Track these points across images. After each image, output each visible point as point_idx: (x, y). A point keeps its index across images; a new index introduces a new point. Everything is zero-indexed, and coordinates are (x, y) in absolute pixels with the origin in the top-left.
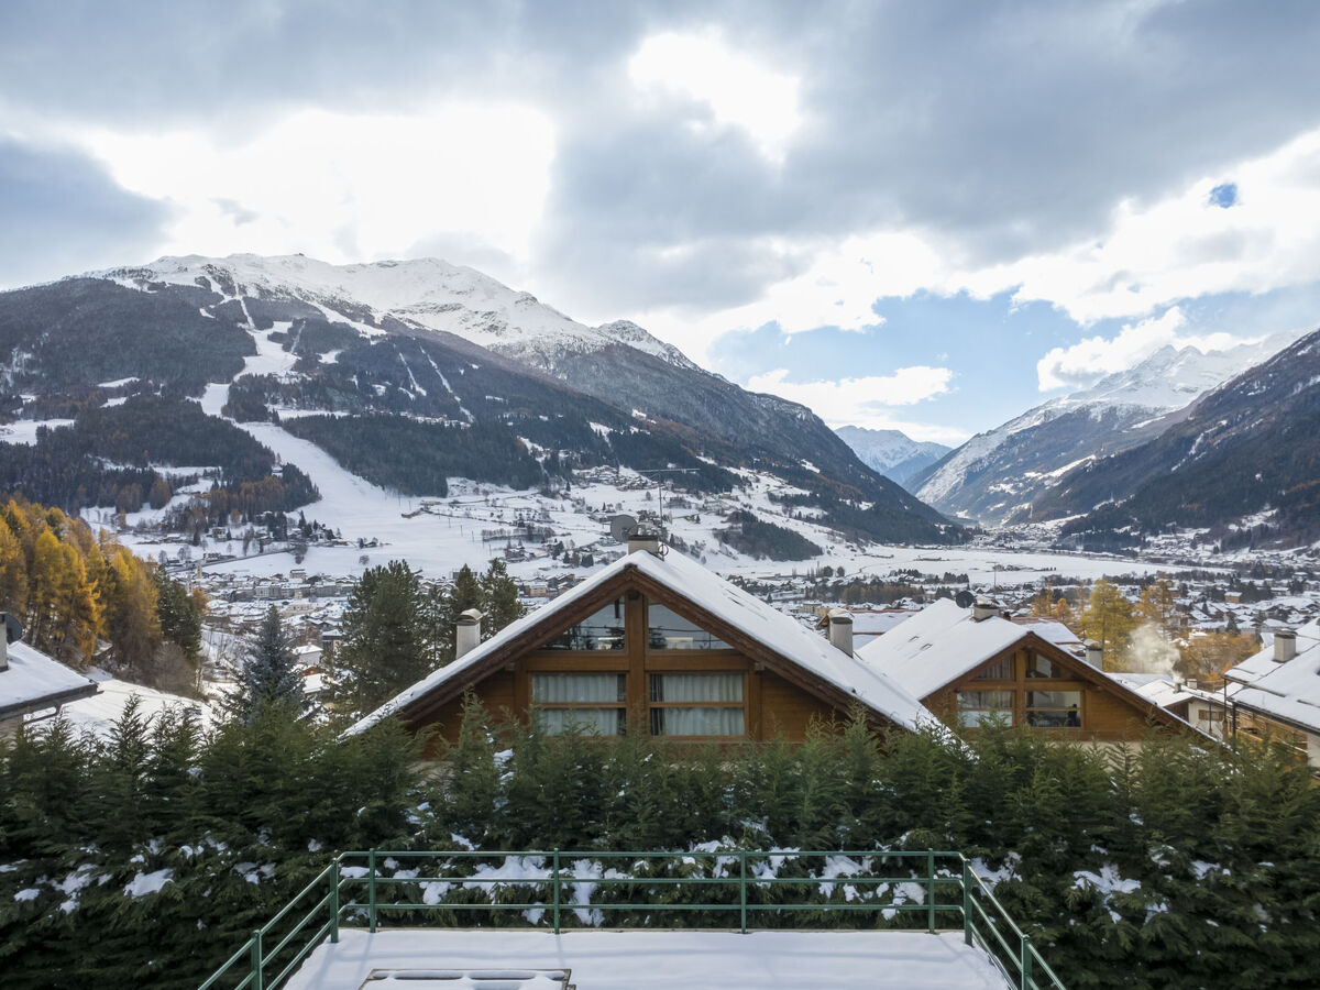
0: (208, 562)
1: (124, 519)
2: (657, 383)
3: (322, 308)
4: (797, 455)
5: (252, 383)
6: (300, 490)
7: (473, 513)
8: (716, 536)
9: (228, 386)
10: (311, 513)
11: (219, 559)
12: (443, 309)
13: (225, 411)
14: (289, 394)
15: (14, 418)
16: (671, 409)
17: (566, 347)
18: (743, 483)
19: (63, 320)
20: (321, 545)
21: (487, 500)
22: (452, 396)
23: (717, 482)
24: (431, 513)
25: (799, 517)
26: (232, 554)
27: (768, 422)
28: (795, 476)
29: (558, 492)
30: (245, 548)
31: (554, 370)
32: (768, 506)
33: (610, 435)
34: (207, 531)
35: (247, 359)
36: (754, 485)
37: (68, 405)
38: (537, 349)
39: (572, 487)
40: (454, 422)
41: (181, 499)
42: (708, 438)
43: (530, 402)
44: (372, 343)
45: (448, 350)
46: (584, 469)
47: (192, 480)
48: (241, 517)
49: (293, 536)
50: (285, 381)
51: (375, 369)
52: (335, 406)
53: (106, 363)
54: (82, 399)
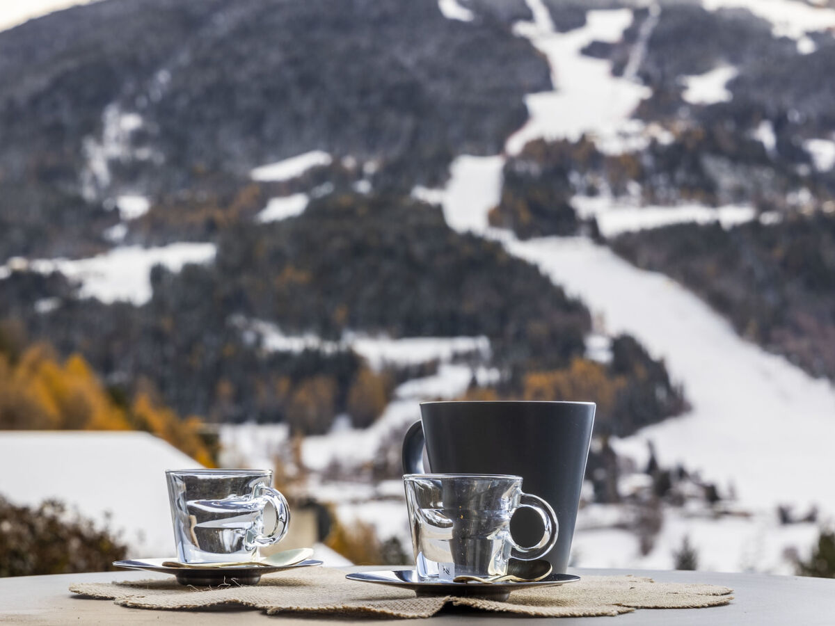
1: (297, 452)
5: (546, 156)
9: (498, 161)
10: (671, 443)
13: (496, 218)
15: (103, 246)
19: (192, 43)
20: (690, 516)
35: (533, 101)
37: (199, 218)
41: (404, 411)
44: (806, 47)
47: (427, 370)
49: (634, 497)
51: (813, 107)
52: (723, 195)
53: (269, 130)
54: (225, 203)
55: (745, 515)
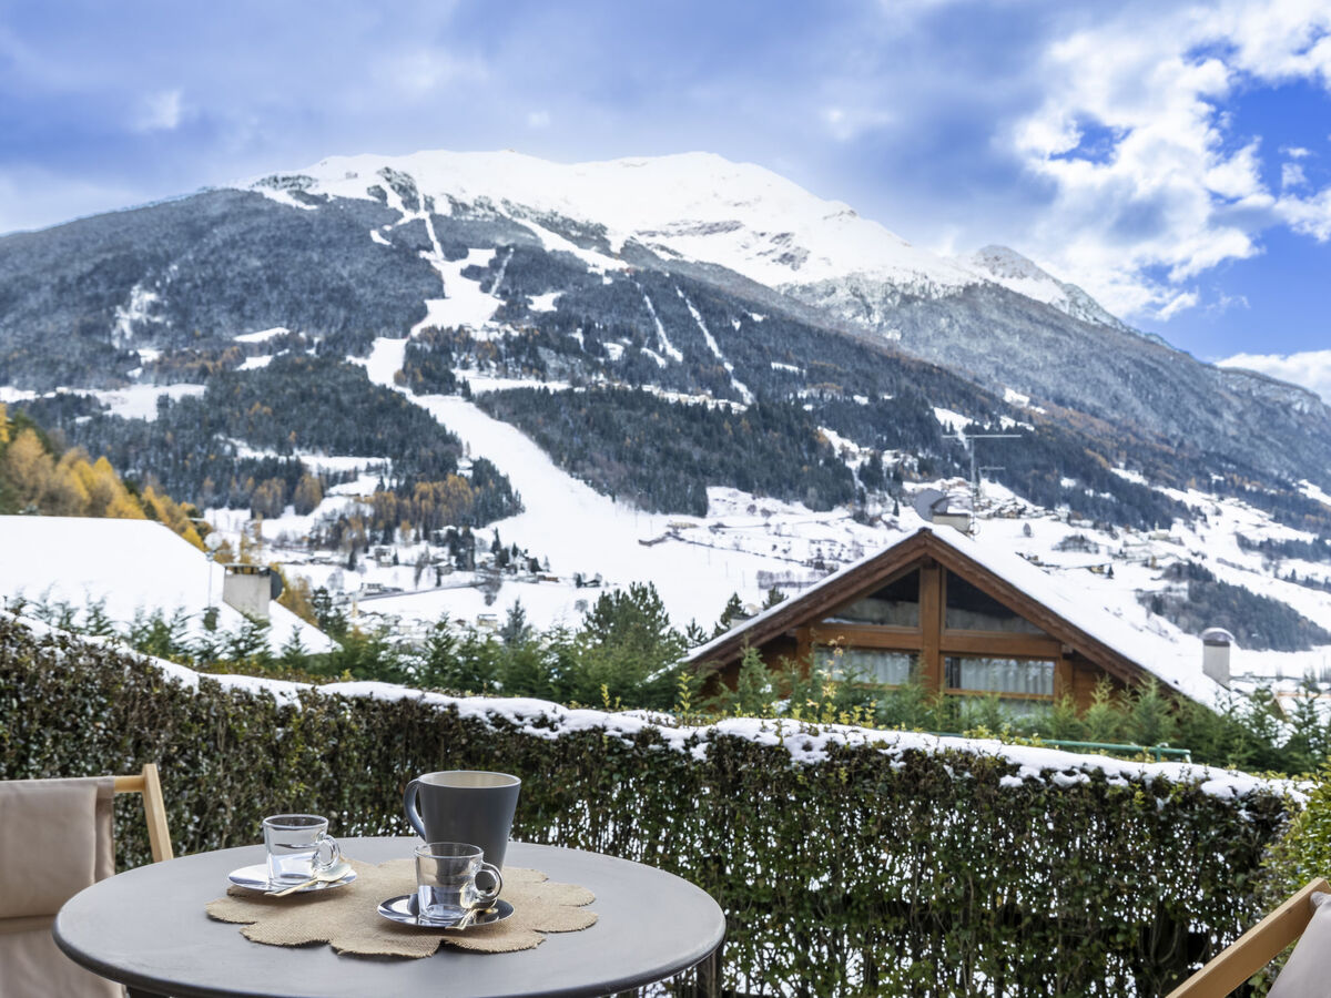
0: (367, 595)
1: (257, 527)
2: (1048, 347)
3: (537, 228)
4: (1292, 473)
5: (436, 339)
6: (494, 496)
7: (744, 544)
8: (1141, 601)
9: (404, 341)
10: (509, 531)
11: (381, 592)
12: (712, 229)
13: (398, 380)
14: (488, 354)
15: (129, 382)
16: (1071, 390)
17: (900, 289)
18: (1191, 515)
19: (196, 248)
20: (521, 579)
21: (767, 525)
22: (720, 363)
23: (1146, 511)
24: (681, 540)
25: (1292, 579)
26: (399, 586)
27: (1240, 416)
28: (1288, 508)
29: (879, 517)
30: (417, 578)
31: (880, 325)
32: (1236, 555)
33: (968, 430)
34: (366, 551)
35: (429, 303)
36: (1212, 519)
37: (196, 365)
38: (855, 292)
39: (901, 508)
40: (722, 403)
41: (335, 503)
42: (1133, 440)
43: (840, 375)
44: (607, 281)
45: (717, 293)
46: (923, 481)
47: (349, 477)
48: (413, 533)
49: (483, 565)
50: (481, 337)
51: (609, 320)
52: (550, 374)
53: (247, 308)
54: (214, 358)
55: (555, 580)
